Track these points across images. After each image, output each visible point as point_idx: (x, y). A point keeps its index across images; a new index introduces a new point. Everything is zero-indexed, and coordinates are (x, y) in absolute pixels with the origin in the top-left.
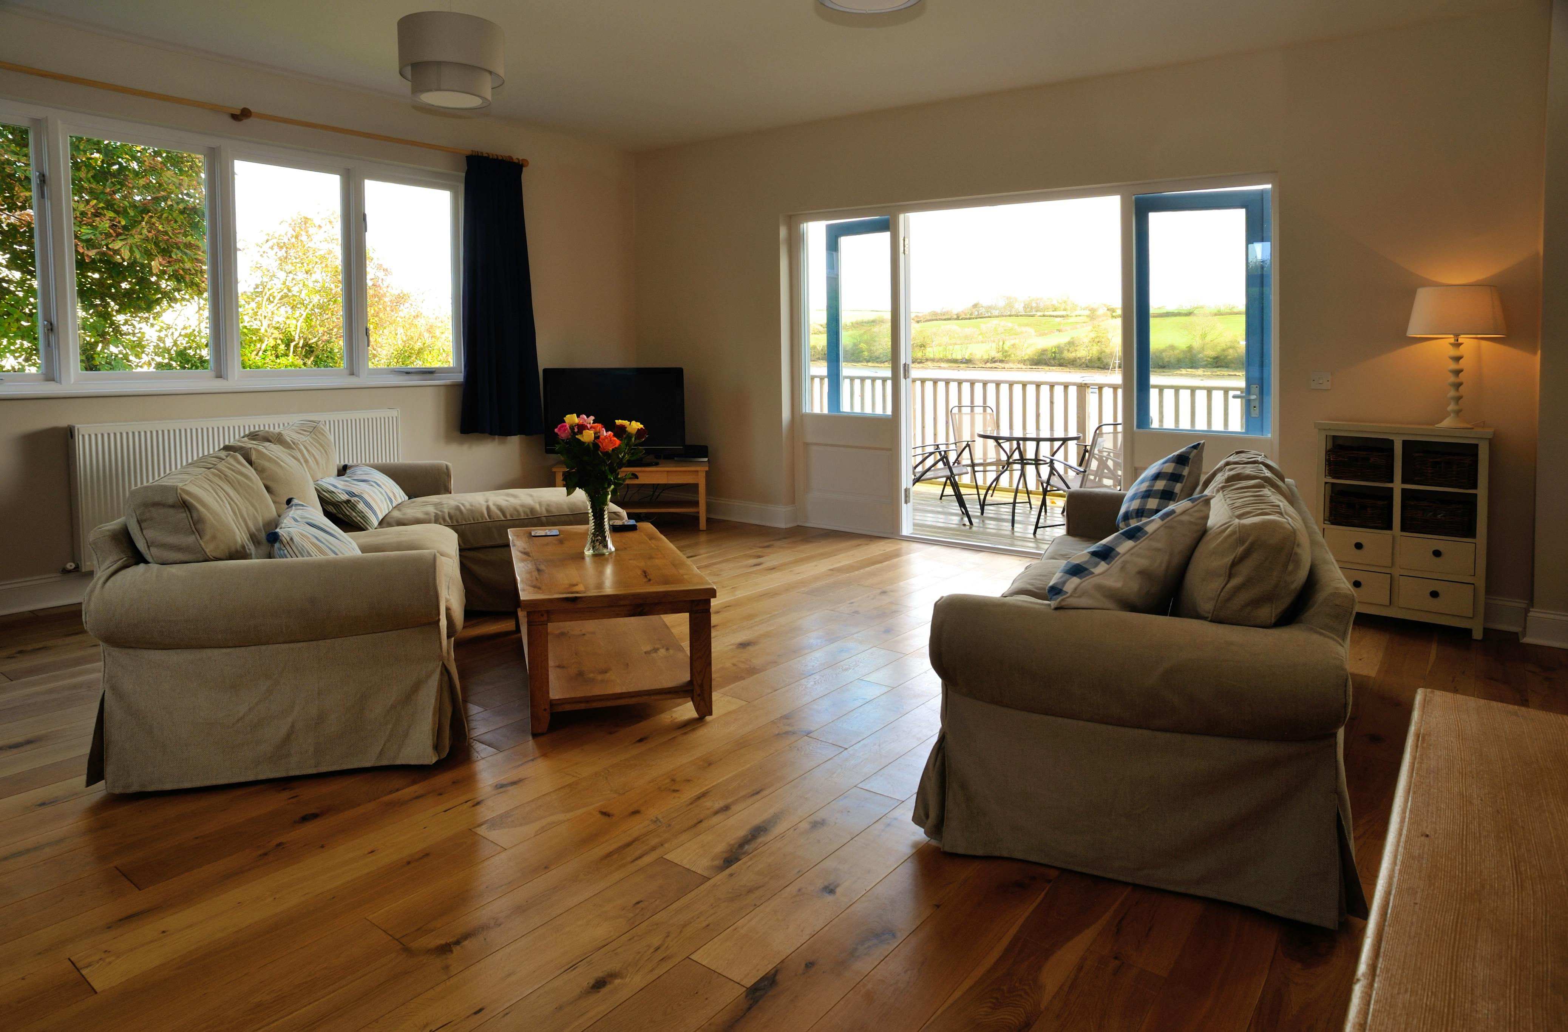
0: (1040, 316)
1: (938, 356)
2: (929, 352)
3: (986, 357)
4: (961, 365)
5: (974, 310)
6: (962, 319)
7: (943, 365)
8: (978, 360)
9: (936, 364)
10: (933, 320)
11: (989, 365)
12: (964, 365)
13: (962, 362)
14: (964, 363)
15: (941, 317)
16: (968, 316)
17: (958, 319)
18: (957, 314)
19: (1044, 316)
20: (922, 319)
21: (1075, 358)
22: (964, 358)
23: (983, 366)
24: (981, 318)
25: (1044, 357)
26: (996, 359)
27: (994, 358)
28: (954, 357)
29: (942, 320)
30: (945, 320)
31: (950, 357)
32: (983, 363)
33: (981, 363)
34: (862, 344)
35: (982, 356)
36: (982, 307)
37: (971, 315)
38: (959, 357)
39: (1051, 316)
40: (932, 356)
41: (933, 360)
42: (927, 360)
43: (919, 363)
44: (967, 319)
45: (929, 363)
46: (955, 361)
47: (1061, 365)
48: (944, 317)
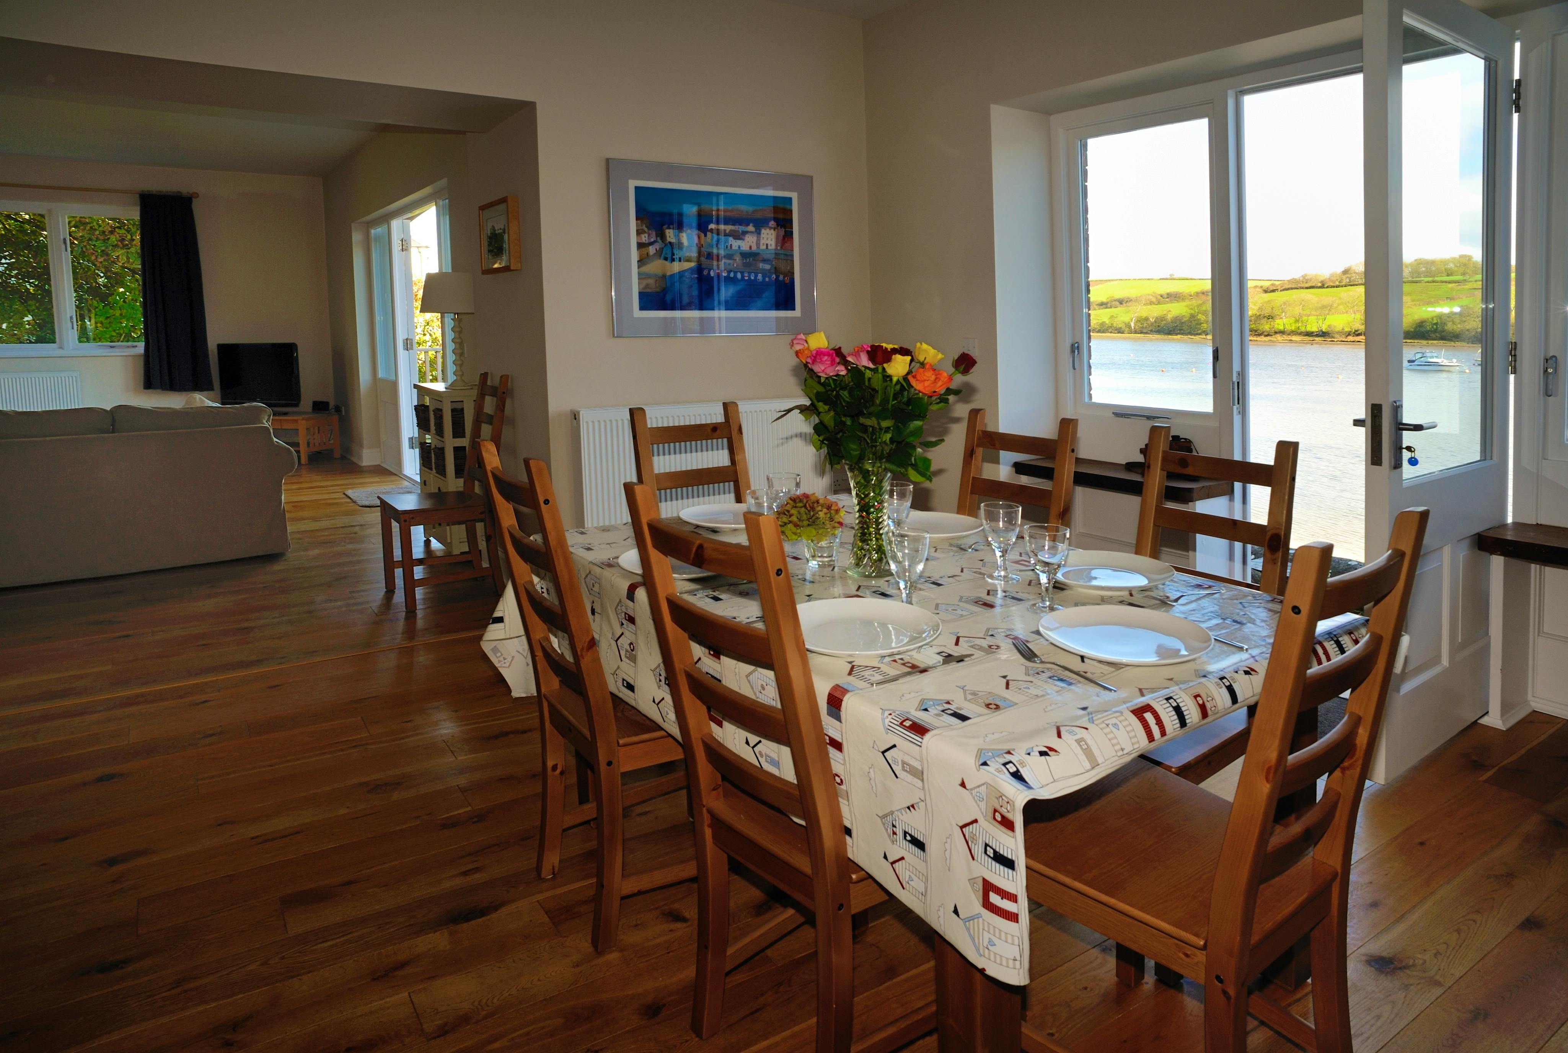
0: (1428, 282)
1: (1289, 328)
2: (1278, 324)
3: (1347, 329)
4: (1317, 339)
5: (1344, 277)
6: (1327, 287)
7: (1294, 338)
8: (1338, 332)
9: (1286, 337)
10: (1292, 289)
11: (1350, 338)
12: (1320, 339)
13: (1317, 336)
14: (1321, 336)
15: (1302, 285)
16: (1337, 283)
17: (1322, 287)
18: (1322, 282)
19: (1434, 282)
20: (1279, 287)
21: (1462, 330)
22: (1322, 331)
23: (1344, 340)
24: (1351, 285)
25: (1422, 329)
26: (1359, 332)
27: (1357, 331)
28: (1309, 329)
29: (1303, 288)
30: (1307, 288)
31: (1303, 329)
32: (1344, 336)
33: (1340, 336)
34: (1200, 315)
35: (1343, 329)
36: (1355, 273)
37: (1340, 282)
38: (1314, 329)
39: (1442, 282)
40: (1281, 328)
41: (1282, 332)
42: (1276, 333)
43: (1266, 336)
44: (1334, 287)
45: (1279, 337)
46: (1309, 334)
47: (1443, 338)
48: (1307, 285)
